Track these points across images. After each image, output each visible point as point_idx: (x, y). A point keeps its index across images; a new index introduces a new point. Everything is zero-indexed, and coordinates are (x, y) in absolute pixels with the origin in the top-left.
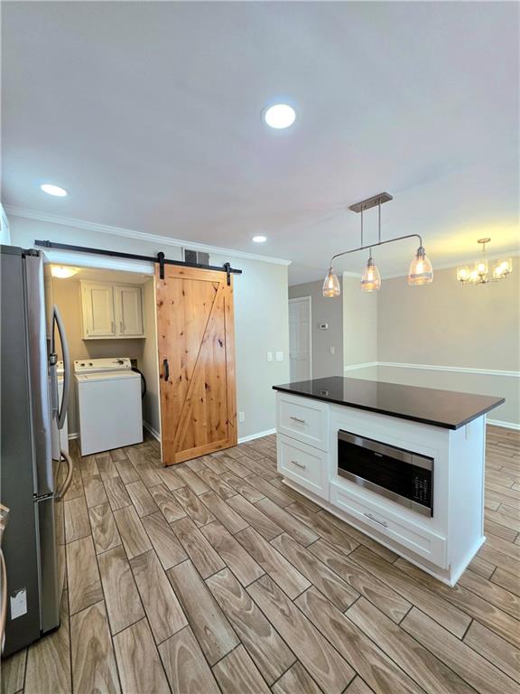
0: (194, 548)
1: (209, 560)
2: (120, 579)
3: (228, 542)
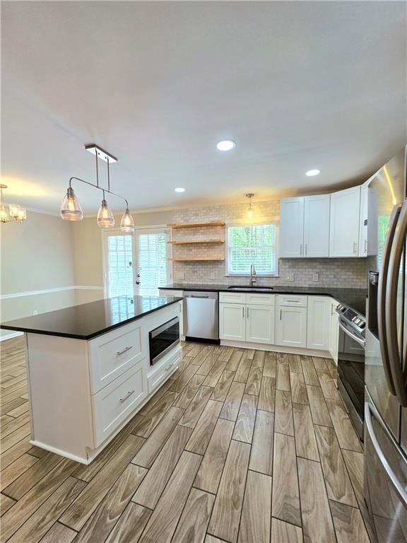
0: (238, 475)
1: (237, 455)
2: (313, 507)
3: (213, 454)
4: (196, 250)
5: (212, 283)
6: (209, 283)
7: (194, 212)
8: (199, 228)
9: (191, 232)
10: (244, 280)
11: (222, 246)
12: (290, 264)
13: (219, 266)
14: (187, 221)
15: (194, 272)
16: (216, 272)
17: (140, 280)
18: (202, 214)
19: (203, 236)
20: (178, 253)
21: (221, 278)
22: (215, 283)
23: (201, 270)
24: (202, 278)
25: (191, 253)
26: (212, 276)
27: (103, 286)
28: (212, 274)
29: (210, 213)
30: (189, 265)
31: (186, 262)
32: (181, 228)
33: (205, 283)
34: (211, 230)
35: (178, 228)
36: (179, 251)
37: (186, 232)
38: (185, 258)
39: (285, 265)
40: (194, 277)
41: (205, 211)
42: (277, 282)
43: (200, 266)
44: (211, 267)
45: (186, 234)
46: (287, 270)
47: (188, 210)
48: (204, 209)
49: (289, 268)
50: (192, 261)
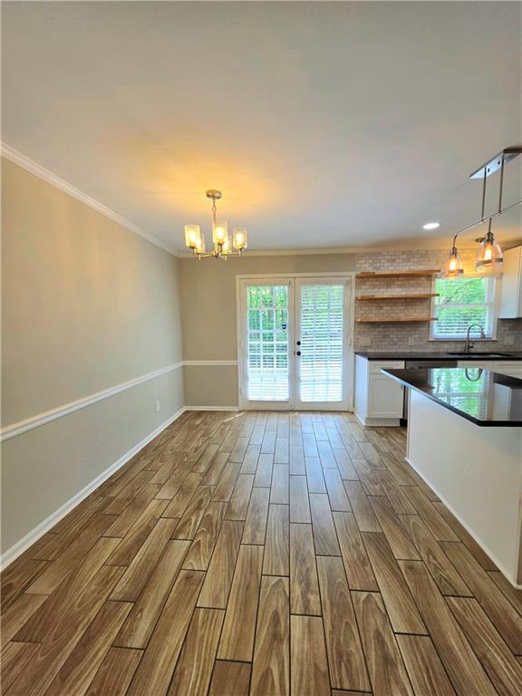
4: (388, 308)
5: (409, 351)
6: (406, 351)
7: (390, 257)
8: (395, 279)
9: (383, 283)
10: (453, 345)
11: (427, 303)
12: (511, 325)
13: (420, 329)
14: (378, 268)
15: (385, 336)
16: (417, 336)
17: (301, 348)
18: (400, 260)
19: (400, 290)
20: (363, 312)
21: (422, 343)
22: (414, 350)
23: (394, 334)
24: (395, 344)
25: (381, 311)
26: (411, 341)
27: (236, 359)
28: (410, 338)
29: (412, 260)
30: (379, 327)
31: (373, 324)
32: (368, 277)
33: (400, 351)
34: (411, 282)
35: (363, 278)
36: (364, 308)
37: (377, 283)
38: (373, 317)
39: (504, 326)
40: (385, 343)
41: (405, 257)
42: (494, 346)
43: (394, 329)
44: (409, 329)
45: (375, 287)
46: (507, 332)
47: (379, 254)
48: (403, 253)
49: (510, 330)
50: (383, 323)
